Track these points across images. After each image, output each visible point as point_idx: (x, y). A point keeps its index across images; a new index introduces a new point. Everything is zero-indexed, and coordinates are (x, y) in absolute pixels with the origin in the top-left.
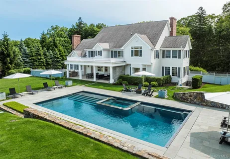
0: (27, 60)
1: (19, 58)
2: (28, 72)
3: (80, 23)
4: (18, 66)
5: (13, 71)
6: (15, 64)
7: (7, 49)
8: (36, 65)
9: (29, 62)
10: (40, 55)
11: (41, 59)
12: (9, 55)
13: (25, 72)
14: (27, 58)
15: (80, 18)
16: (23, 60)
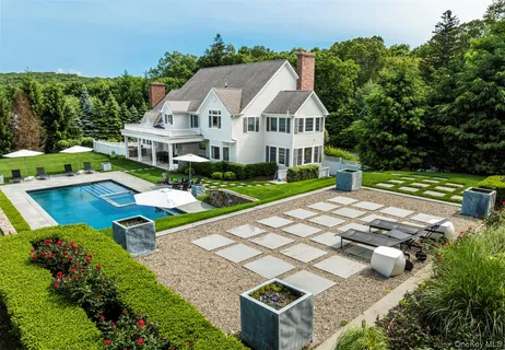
0: (91, 124)
1: (76, 120)
2: (90, 144)
3: (219, 46)
4: (73, 134)
5: (64, 141)
6: (69, 131)
7: (54, 105)
8: (105, 133)
9: (93, 128)
10: (113, 115)
11: (114, 122)
12: (57, 116)
13: (83, 145)
14: (91, 120)
15: (218, 36)
16: (84, 123)
